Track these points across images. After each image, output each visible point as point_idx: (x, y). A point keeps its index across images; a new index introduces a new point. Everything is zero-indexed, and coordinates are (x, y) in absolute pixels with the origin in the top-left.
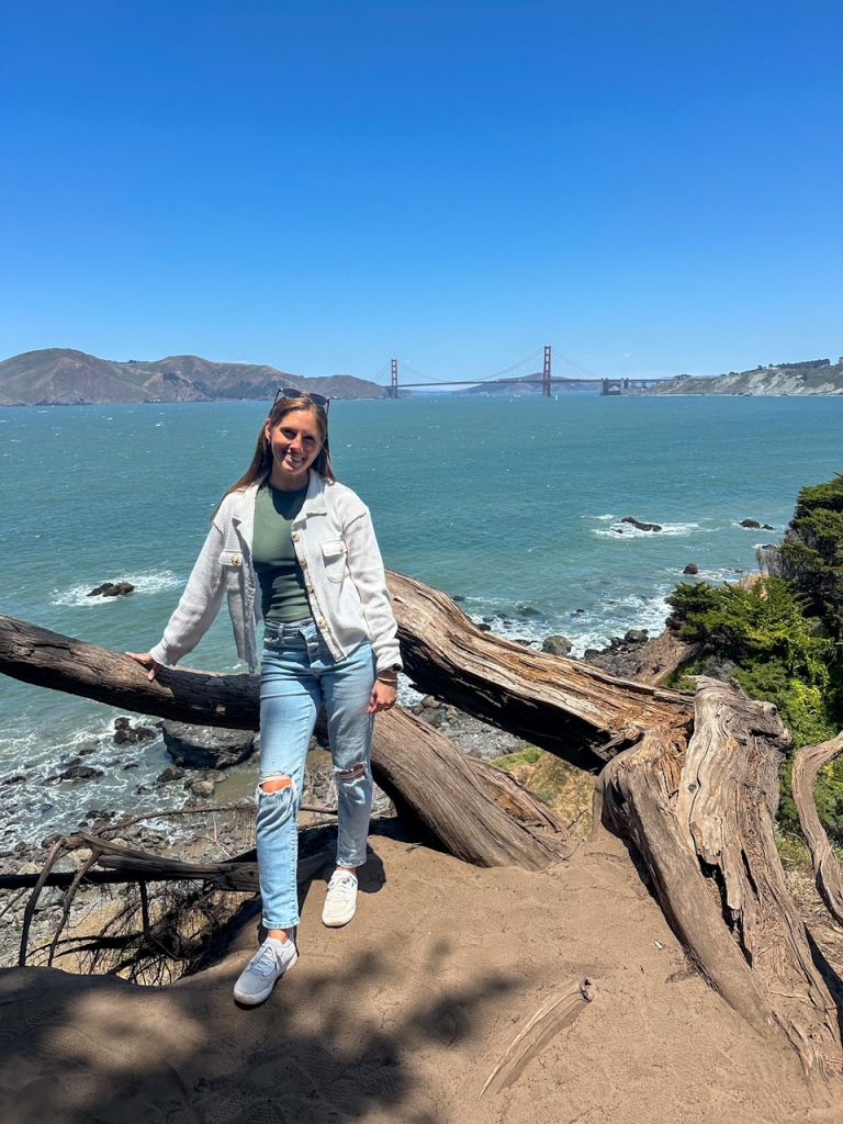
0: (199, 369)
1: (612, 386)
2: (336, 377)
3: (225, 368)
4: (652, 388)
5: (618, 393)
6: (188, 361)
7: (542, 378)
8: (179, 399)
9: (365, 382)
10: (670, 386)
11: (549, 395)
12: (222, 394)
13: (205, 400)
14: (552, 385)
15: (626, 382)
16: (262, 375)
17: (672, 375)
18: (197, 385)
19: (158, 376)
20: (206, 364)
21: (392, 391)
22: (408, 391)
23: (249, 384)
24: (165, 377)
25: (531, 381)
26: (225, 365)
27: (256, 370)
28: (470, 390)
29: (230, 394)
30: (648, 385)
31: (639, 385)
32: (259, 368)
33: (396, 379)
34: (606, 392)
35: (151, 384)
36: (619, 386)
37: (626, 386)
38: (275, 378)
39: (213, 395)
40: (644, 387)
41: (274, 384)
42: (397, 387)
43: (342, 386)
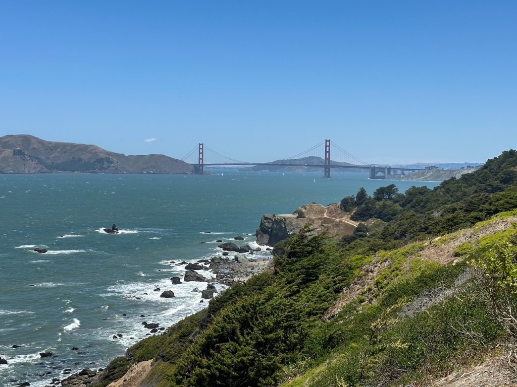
0: (36, 146)
1: (378, 172)
2: (152, 156)
3: (57, 146)
4: (409, 176)
6: (26, 139)
9: (176, 160)
10: (423, 174)
11: (329, 176)
12: (58, 167)
15: (389, 169)
16: (90, 153)
19: (8, 152)
20: (41, 142)
21: (198, 169)
22: (212, 169)
23: (80, 160)
24: (15, 154)
25: (309, 163)
26: (56, 143)
27: (84, 148)
29: (64, 167)
31: (399, 172)
32: (87, 146)
33: (202, 159)
35: (3, 158)
36: (384, 172)
37: (389, 173)
38: (102, 156)
39: (51, 168)
40: (403, 174)
41: (101, 161)
42: (203, 165)
43: (157, 162)
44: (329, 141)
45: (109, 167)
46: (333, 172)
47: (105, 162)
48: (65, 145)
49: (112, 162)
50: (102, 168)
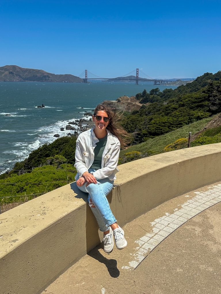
0: (18, 70)
1: (157, 82)
2: (66, 75)
4: (169, 84)
5: (159, 84)
6: (14, 67)
7: (135, 78)
9: (76, 77)
10: (175, 83)
11: (138, 84)
12: (27, 79)
13: (23, 81)
15: (162, 81)
16: (40, 73)
19: (7, 72)
20: (20, 68)
21: (85, 80)
23: (36, 76)
25: (130, 78)
26: (27, 69)
27: (38, 71)
29: (30, 79)
31: (166, 82)
32: (39, 71)
33: (87, 76)
34: (155, 84)
36: (159, 82)
37: (162, 83)
38: (45, 74)
39: (25, 79)
40: (167, 83)
41: (45, 77)
42: (87, 79)
43: (68, 78)
44: (138, 69)
45: (48, 79)
46: (139, 82)
47: (47, 77)
48: (30, 70)
49: (50, 77)
50: (46, 80)
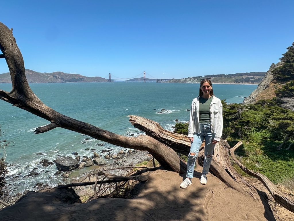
0: (63, 75)
1: (158, 80)
2: (96, 77)
3: (69, 75)
4: (167, 81)
5: (160, 82)
6: (60, 73)
7: (143, 78)
8: (57, 82)
9: (103, 78)
10: (171, 81)
11: (145, 82)
12: (68, 81)
13: (64, 82)
14: (146, 80)
15: (162, 80)
16: (78, 76)
17: (171, 79)
18: (62, 79)
19: (52, 76)
21: (109, 81)
22: (113, 81)
23: (75, 78)
24: (54, 77)
25: (141, 79)
27: (76, 75)
28: (127, 81)
29: (70, 81)
30: (166, 80)
31: (164, 80)
32: (77, 75)
33: (110, 78)
34: (157, 82)
35: (50, 78)
36: (160, 81)
37: (162, 81)
38: (81, 77)
39: (66, 81)
41: (81, 79)
43: (97, 79)
44: (145, 72)
45: (83, 80)
48: (71, 74)
50: (81, 81)
